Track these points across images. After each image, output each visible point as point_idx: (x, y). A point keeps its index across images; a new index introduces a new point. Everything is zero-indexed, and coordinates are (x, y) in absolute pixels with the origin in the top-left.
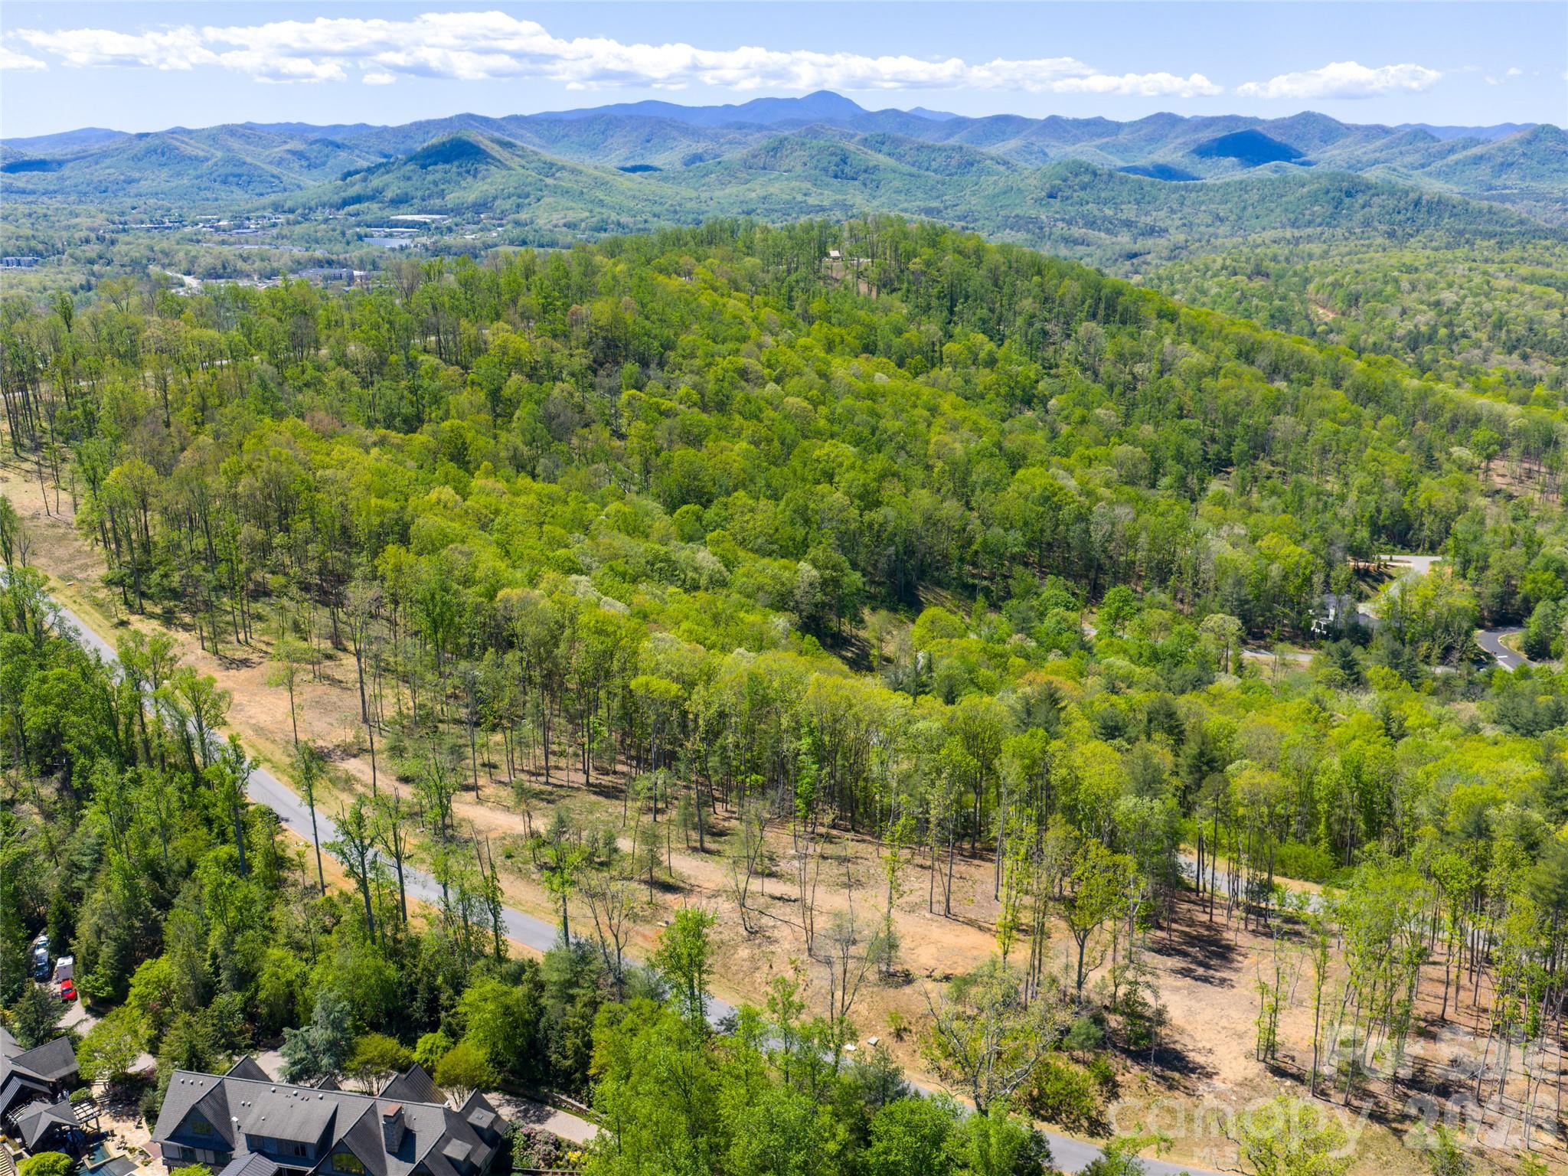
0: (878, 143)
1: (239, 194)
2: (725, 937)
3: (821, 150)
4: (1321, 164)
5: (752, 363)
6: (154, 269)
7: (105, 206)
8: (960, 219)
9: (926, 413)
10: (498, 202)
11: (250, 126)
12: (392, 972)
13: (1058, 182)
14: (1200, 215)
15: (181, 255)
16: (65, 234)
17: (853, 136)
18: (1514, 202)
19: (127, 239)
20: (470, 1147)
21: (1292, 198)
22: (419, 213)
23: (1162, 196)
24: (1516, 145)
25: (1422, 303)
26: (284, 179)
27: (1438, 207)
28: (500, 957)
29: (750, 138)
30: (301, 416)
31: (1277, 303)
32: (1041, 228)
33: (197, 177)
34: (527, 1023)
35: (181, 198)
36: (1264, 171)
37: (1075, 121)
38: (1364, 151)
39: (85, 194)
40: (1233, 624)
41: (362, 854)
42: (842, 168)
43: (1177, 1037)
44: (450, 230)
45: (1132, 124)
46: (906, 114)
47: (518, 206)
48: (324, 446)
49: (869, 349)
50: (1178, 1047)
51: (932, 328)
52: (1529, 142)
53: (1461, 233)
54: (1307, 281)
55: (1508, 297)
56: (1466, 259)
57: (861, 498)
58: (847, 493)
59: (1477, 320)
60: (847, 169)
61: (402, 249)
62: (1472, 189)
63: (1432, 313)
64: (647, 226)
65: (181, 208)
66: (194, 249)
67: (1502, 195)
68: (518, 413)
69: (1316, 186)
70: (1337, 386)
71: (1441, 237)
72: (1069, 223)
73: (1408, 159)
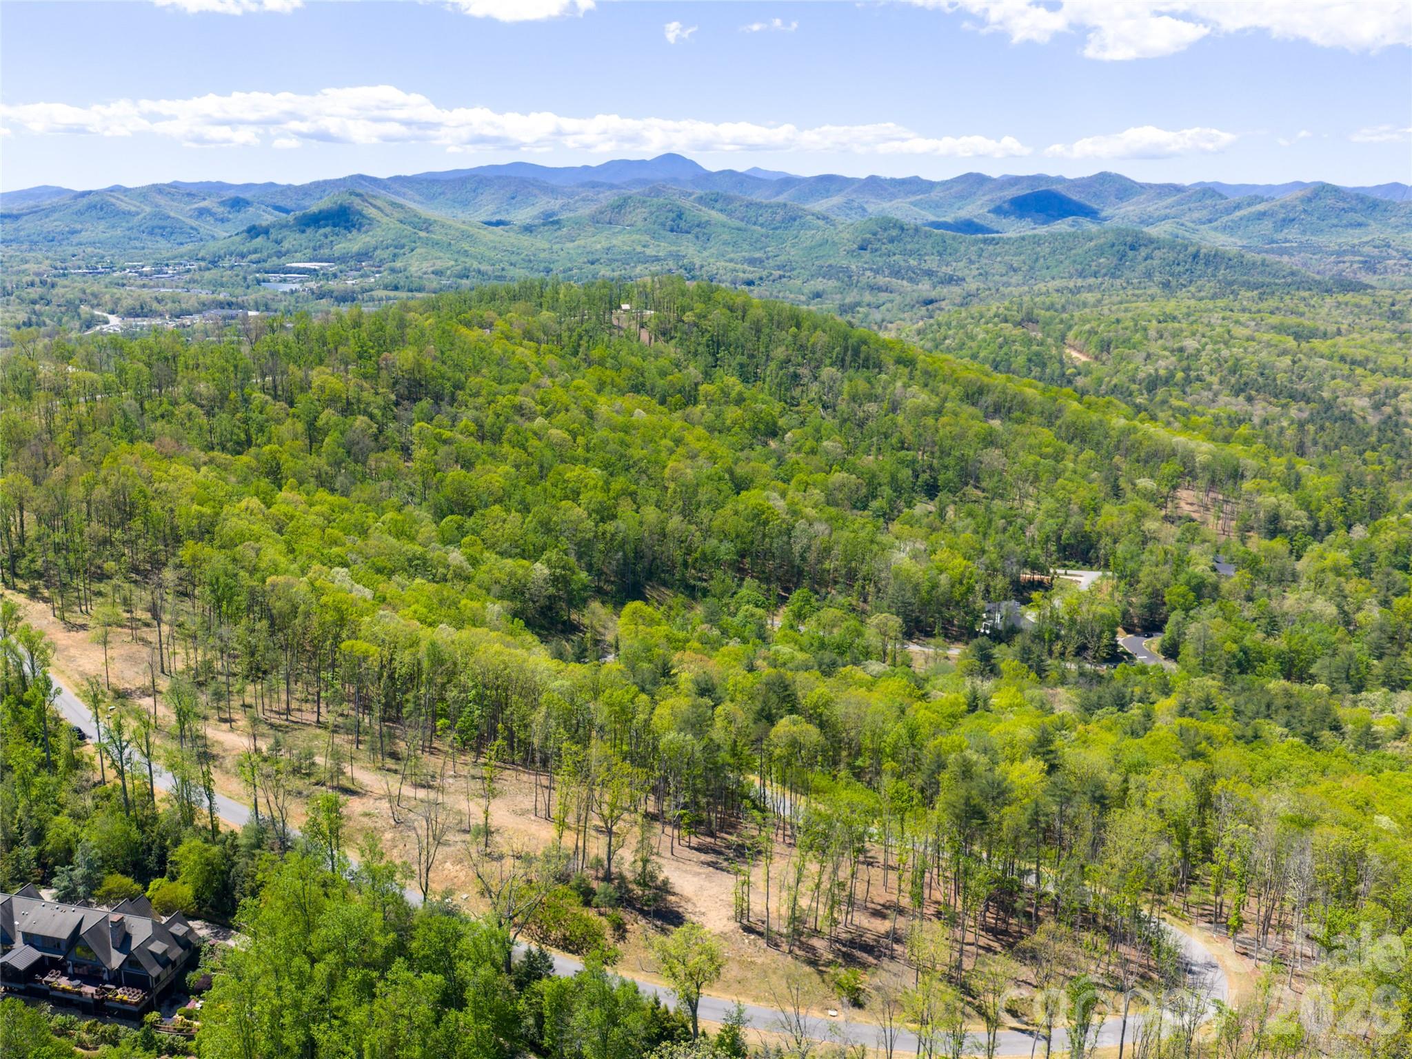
0: (711, 201)
1: (163, 243)
2: (378, 825)
3: (659, 208)
4: (1116, 219)
5: (528, 402)
6: (84, 308)
7: (50, 254)
8: (779, 268)
9: (672, 444)
10: (378, 252)
11: (175, 186)
12: (135, 835)
13: (869, 236)
14: (996, 266)
15: (107, 296)
16: (15, 278)
17: (690, 195)
18: (1291, 255)
19: (66, 283)
20: (167, 946)
21: (1080, 251)
22: (311, 261)
23: (963, 249)
24: (1297, 203)
25: (1165, 349)
26: (201, 230)
27: (1215, 259)
28: (215, 830)
29: (601, 196)
30: (151, 441)
31: (1035, 348)
32: (850, 277)
33: (129, 229)
34: (222, 872)
35: (114, 246)
36: (1062, 226)
37: (892, 180)
38: (1156, 207)
39: (36, 243)
40: (895, 622)
41: (121, 753)
42: (678, 223)
43: (683, 904)
44: (335, 276)
45: (943, 183)
46: (741, 174)
47: (395, 255)
48: (164, 466)
49: (637, 389)
50: (681, 910)
51: (693, 371)
52: (1310, 200)
53: (1231, 284)
54: (1070, 328)
55: (1246, 344)
56: (1224, 309)
57: (597, 512)
58: (587, 509)
59: (1214, 365)
60: (682, 224)
61: (292, 292)
62: (1255, 242)
63: (1173, 359)
64: (504, 273)
65: (113, 255)
66: (119, 292)
67: (1281, 248)
68: (327, 440)
69: (1102, 240)
70: (1050, 424)
71: (1210, 287)
72: (877, 272)
73: (1196, 215)
